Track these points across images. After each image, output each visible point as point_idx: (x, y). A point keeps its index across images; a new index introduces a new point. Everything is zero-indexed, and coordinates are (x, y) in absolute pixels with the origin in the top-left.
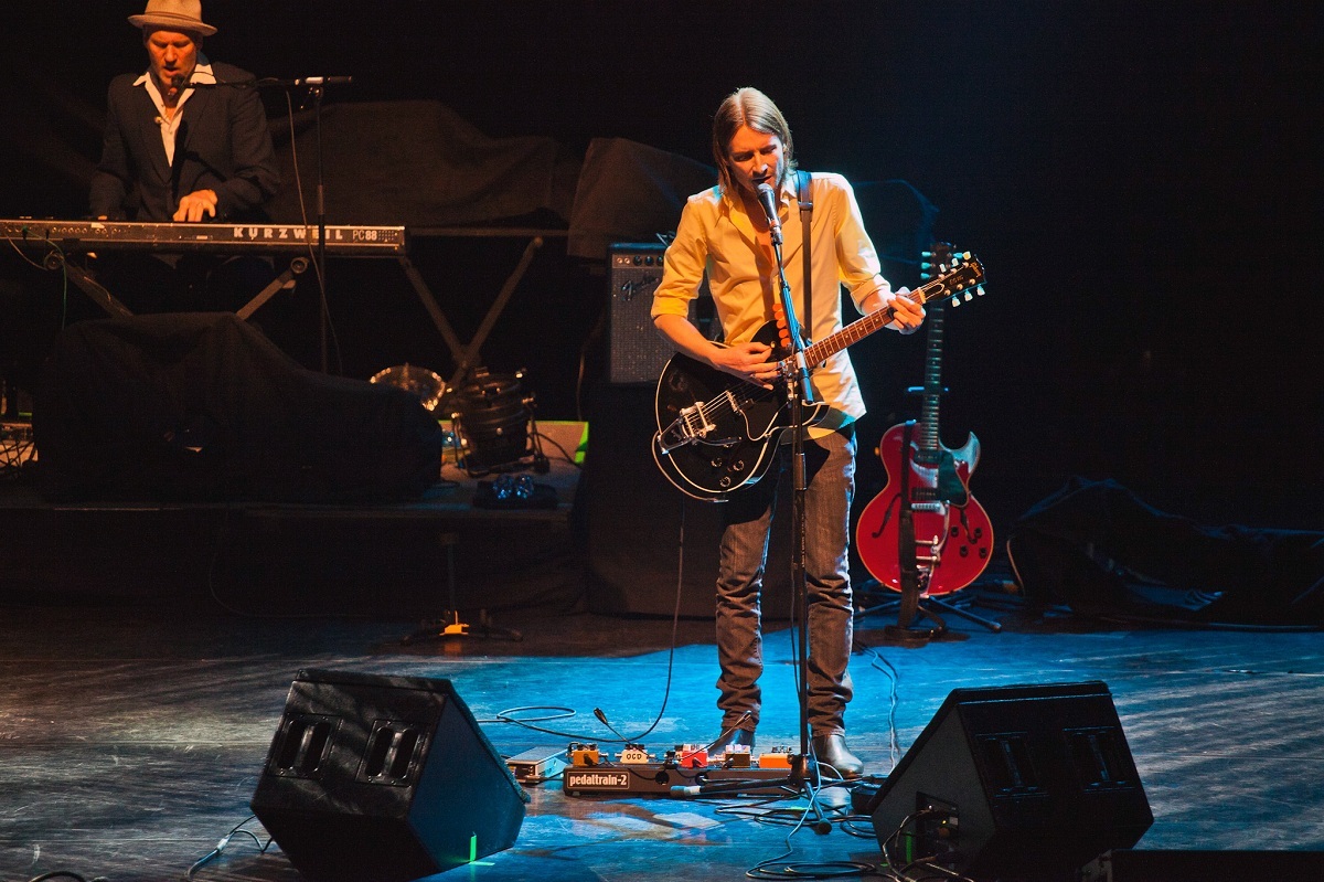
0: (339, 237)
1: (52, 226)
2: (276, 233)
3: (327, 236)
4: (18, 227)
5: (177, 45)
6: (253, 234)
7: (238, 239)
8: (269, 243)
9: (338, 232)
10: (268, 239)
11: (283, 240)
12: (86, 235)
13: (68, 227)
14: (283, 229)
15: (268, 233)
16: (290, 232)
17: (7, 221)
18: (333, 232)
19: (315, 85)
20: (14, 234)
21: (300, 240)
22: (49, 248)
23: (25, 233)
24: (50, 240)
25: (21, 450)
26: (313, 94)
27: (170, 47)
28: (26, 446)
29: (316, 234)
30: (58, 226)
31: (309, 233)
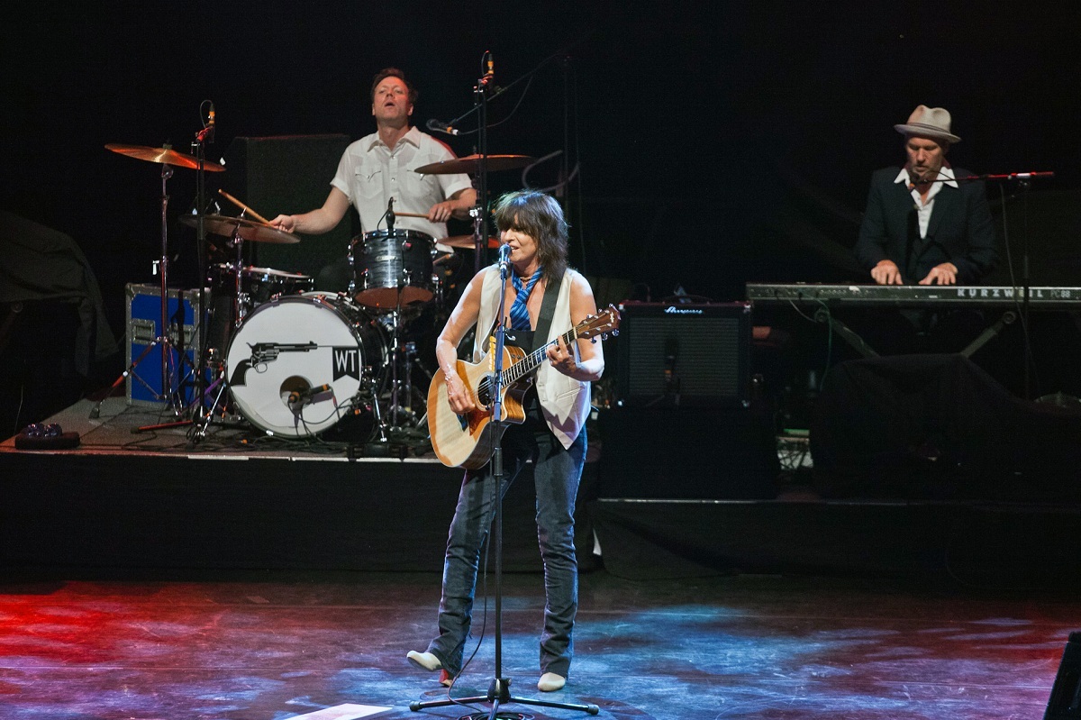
0: (1040, 295)
1: (820, 289)
2: (991, 292)
3: (1031, 295)
4: (796, 290)
5: (927, 148)
6: (973, 294)
7: (961, 298)
8: (985, 301)
9: (1039, 292)
10: (985, 298)
11: (996, 298)
12: (847, 296)
13: (832, 289)
14: (996, 289)
15: (984, 293)
16: (1002, 292)
17: (788, 286)
18: (1035, 292)
19: (1023, 179)
20: (793, 296)
21: (1010, 298)
22: (819, 306)
23: (800, 295)
24: (819, 300)
25: (793, 457)
26: (1023, 186)
27: (921, 150)
28: (797, 455)
29: (1022, 293)
30: (825, 289)
31: (1016, 292)
